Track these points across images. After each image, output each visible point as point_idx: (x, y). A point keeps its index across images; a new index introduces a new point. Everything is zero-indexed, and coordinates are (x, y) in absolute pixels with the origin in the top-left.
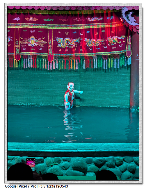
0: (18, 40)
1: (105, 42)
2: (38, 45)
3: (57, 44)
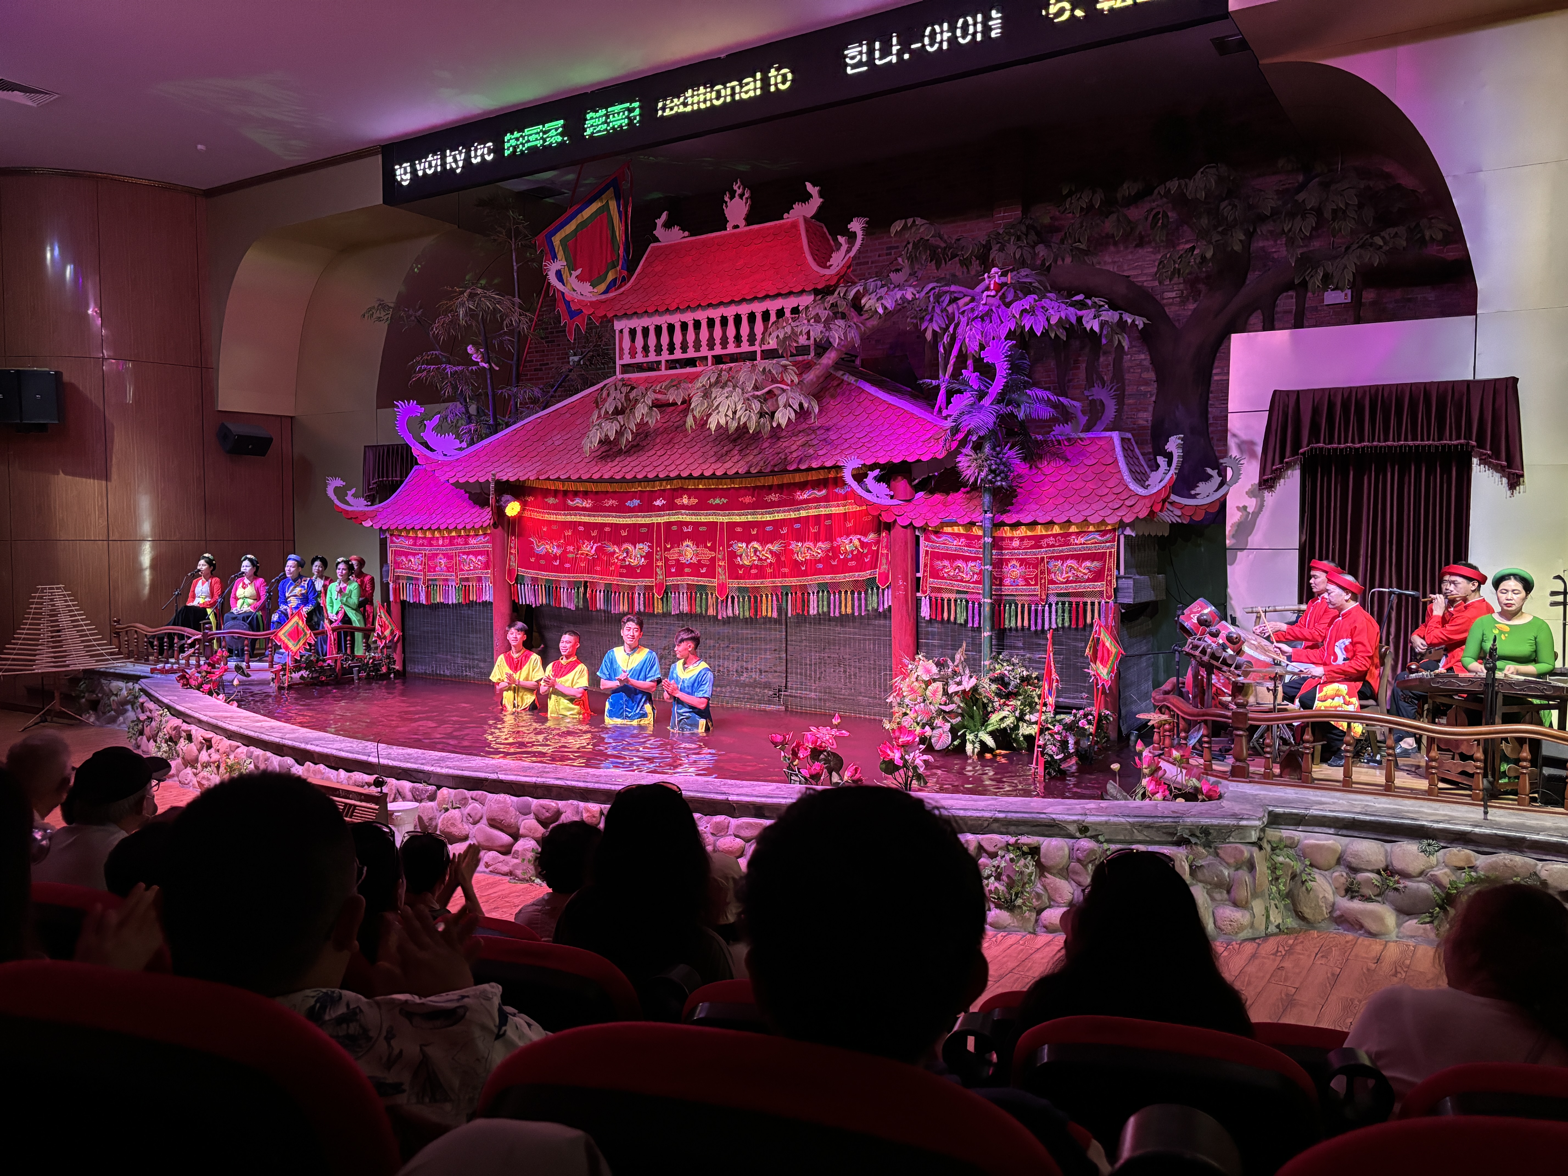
0: (661, 550)
1: (832, 548)
2: (699, 561)
3: (736, 556)
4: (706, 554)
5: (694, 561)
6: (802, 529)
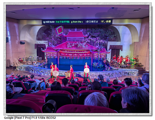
1: (87, 55)
4: (77, 55)
6: (85, 54)
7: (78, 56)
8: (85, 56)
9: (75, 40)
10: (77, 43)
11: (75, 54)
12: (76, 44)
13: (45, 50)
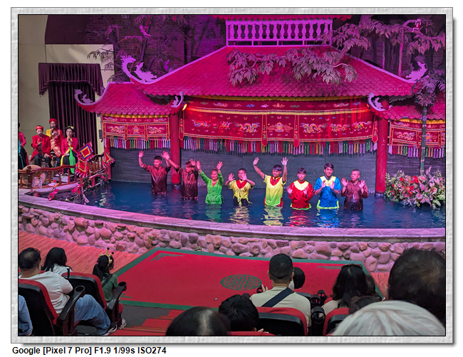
0: (265, 126)
1: (351, 127)
2: (285, 131)
3: (303, 129)
4: (288, 128)
5: (282, 131)
6: (336, 119)
7: (291, 135)
8: (340, 134)
9: (275, 39)
10: (290, 57)
11: (273, 120)
12: (283, 63)
13: (97, 98)
